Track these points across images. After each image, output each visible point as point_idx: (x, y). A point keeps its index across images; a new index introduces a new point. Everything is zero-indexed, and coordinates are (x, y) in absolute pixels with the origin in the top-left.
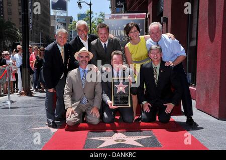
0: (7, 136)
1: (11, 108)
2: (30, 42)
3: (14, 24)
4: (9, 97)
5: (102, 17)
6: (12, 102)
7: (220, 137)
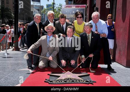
0: (5, 73)
1: (7, 57)
2: (19, 20)
3: (10, 9)
4: (6, 51)
5: (60, 7)
6: (8, 54)
7: (126, 77)
